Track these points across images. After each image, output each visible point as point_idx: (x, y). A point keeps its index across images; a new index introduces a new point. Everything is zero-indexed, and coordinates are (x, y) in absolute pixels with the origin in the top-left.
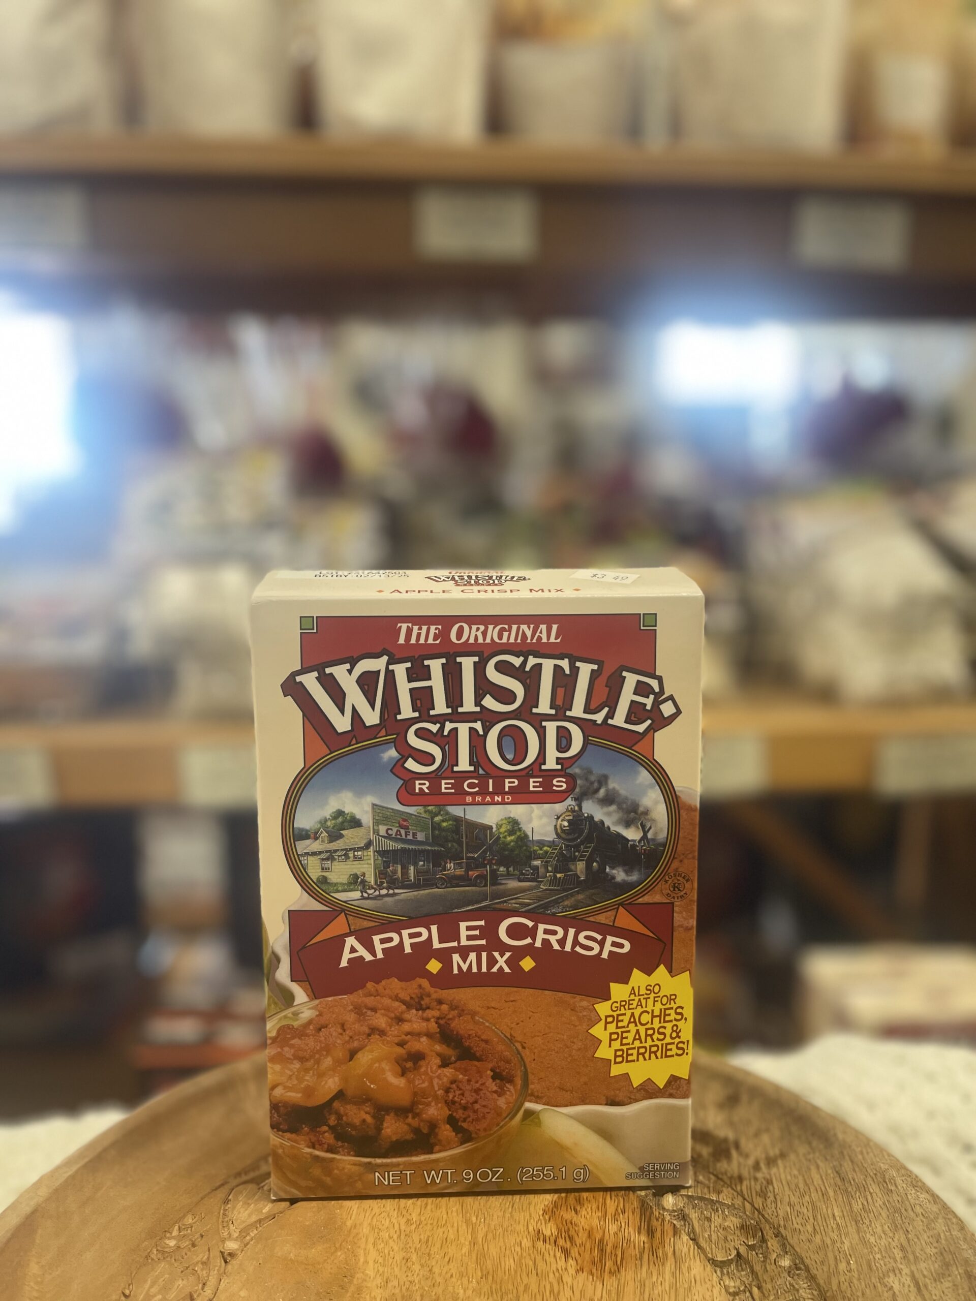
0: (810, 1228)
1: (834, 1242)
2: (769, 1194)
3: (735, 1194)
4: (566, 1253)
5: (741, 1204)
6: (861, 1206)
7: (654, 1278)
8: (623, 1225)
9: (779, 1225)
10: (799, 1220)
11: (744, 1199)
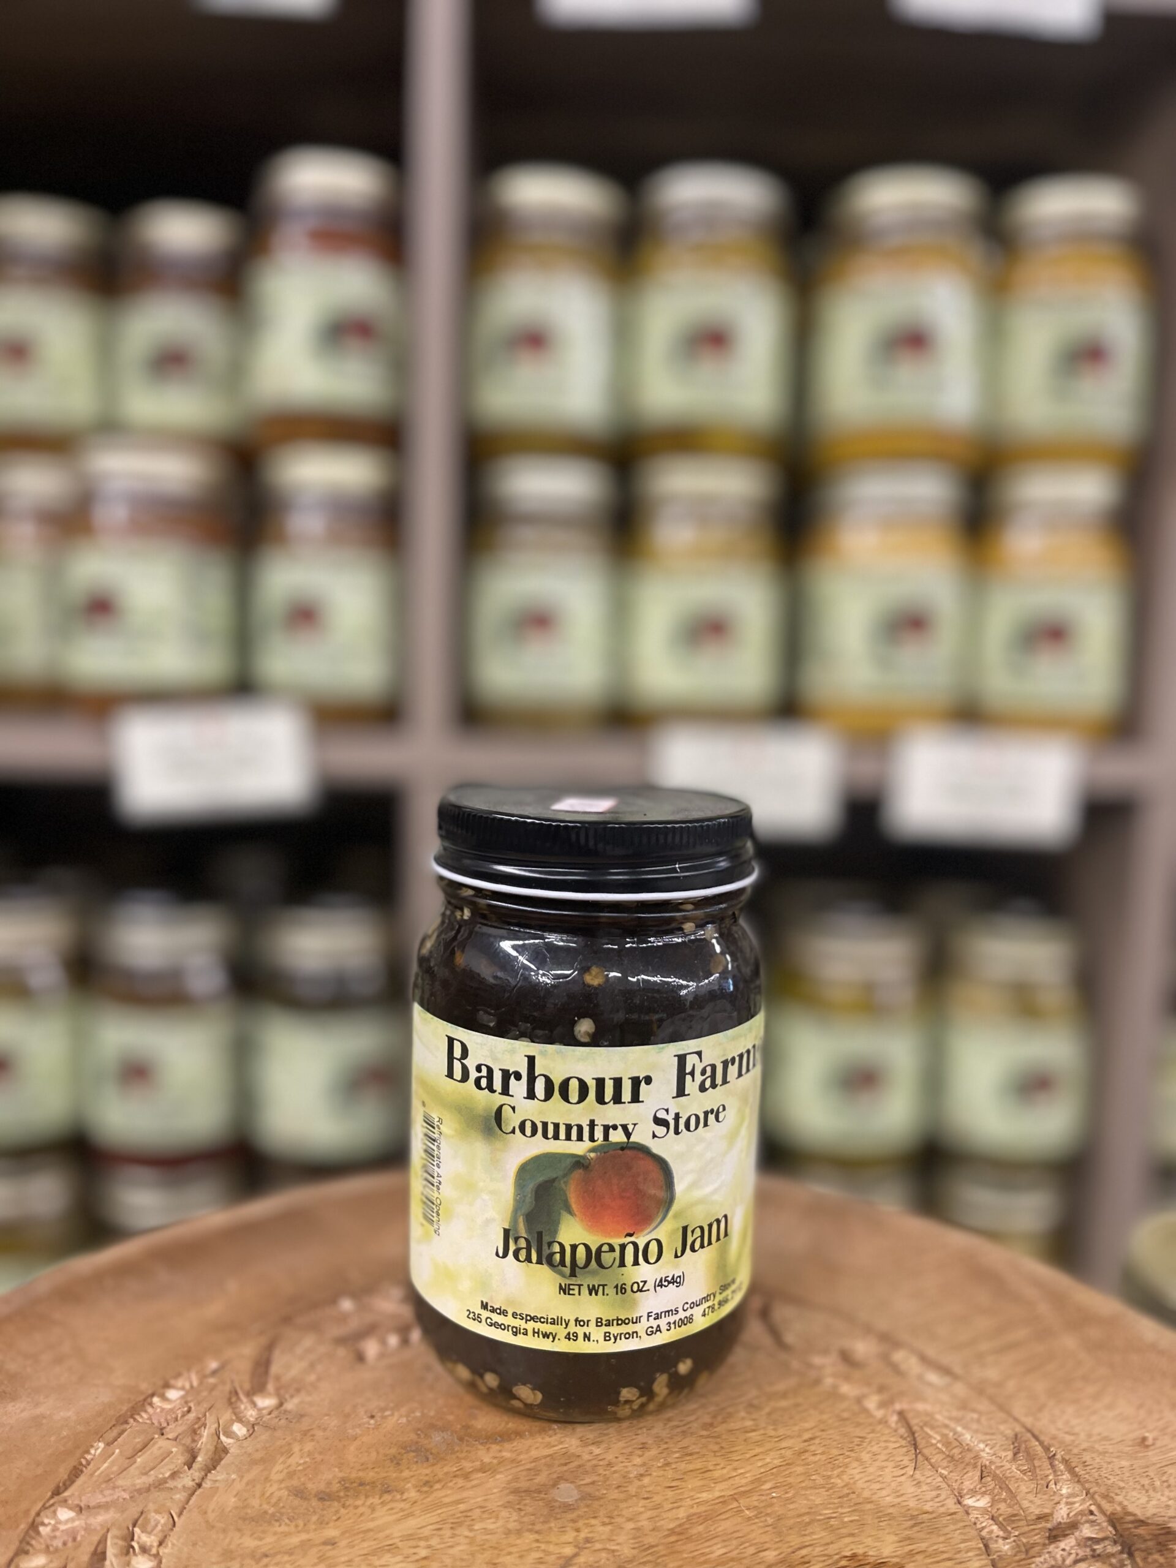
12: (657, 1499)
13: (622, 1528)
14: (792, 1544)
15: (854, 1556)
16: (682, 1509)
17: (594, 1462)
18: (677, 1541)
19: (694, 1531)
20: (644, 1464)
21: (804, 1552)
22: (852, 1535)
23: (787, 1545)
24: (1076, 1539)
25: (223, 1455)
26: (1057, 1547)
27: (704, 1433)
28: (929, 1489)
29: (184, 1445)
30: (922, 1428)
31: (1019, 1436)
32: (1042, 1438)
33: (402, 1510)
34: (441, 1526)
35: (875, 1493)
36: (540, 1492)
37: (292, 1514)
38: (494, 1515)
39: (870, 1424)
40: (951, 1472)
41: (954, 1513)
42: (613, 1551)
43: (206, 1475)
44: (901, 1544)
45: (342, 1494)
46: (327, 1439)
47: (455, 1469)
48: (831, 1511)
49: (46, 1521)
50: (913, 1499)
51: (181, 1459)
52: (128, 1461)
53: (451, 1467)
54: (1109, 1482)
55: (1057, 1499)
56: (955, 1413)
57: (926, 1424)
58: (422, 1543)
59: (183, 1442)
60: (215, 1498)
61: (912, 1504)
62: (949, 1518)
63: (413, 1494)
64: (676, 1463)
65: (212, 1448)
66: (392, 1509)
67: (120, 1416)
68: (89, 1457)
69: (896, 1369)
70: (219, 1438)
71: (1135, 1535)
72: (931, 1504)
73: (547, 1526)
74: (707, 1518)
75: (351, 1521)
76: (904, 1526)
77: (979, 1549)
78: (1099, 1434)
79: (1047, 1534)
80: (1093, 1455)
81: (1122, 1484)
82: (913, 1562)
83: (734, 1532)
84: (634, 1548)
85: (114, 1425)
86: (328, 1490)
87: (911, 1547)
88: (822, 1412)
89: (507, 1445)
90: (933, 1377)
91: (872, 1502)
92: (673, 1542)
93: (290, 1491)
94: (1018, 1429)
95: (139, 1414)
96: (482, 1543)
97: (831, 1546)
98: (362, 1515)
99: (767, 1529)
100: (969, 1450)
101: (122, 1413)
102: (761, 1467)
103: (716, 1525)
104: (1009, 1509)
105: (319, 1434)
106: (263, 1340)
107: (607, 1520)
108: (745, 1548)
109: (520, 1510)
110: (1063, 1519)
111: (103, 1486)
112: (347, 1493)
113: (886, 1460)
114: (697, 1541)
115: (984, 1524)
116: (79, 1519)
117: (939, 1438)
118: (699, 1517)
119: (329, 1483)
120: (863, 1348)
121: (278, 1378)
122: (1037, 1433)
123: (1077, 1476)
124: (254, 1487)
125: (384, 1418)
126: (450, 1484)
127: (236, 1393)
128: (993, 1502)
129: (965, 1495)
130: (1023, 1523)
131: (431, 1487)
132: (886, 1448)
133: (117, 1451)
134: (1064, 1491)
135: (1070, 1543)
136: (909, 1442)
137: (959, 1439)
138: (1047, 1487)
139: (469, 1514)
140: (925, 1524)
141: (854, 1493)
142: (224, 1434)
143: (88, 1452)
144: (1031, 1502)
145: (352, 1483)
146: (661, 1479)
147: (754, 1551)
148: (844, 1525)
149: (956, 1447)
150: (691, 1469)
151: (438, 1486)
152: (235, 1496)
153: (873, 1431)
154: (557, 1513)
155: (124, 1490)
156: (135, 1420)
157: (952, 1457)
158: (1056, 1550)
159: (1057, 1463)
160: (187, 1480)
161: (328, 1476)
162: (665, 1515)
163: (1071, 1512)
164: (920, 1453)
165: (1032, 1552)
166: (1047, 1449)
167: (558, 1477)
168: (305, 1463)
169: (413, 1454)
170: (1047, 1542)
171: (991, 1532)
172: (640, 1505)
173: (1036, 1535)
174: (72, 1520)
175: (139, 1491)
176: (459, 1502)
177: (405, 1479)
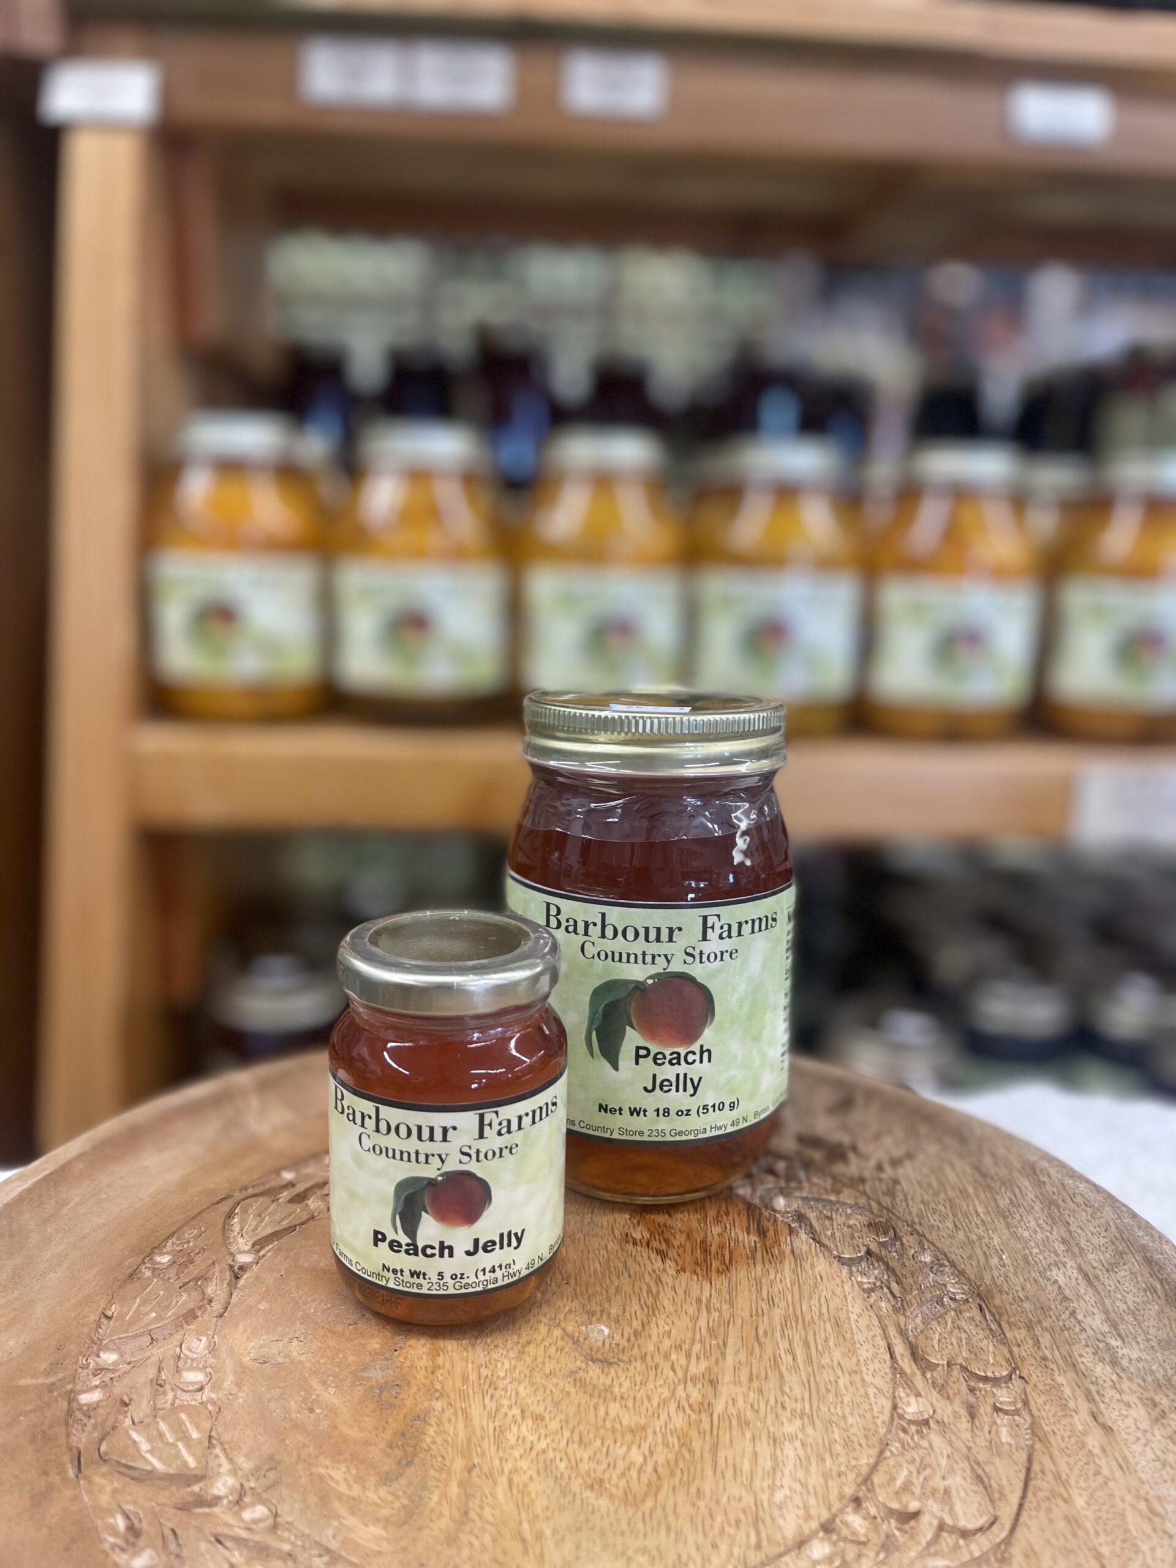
0: (951, 1226)
1: (980, 1238)
2: (898, 1193)
3: (858, 1194)
4: (663, 1255)
5: (866, 1203)
6: (1007, 1201)
7: (772, 1276)
8: (728, 1226)
9: (914, 1223)
10: (936, 1217)
11: (869, 1198)
33: (455, 1414)
34: (489, 1395)
37: (418, 1487)
45: (409, 1450)
46: (320, 1446)
47: (424, 1371)
53: (418, 1372)
58: (504, 1410)
63: (438, 1405)
66: (450, 1421)
86: (398, 1458)
93: (383, 1484)
98: (445, 1441)
105: (308, 1451)
112: (410, 1446)
119: (388, 1456)
124: (361, 1510)
125: (319, 1401)
126: (441, 1378)
131: (437, 1390)
139: (483, 1375)
145: (398, 1440)
151: (438, 1386)
161: (377, 1455)
168: (348, 1467)
169: (385, 1394)
176: (465, 1379)
177: (416, 1404)
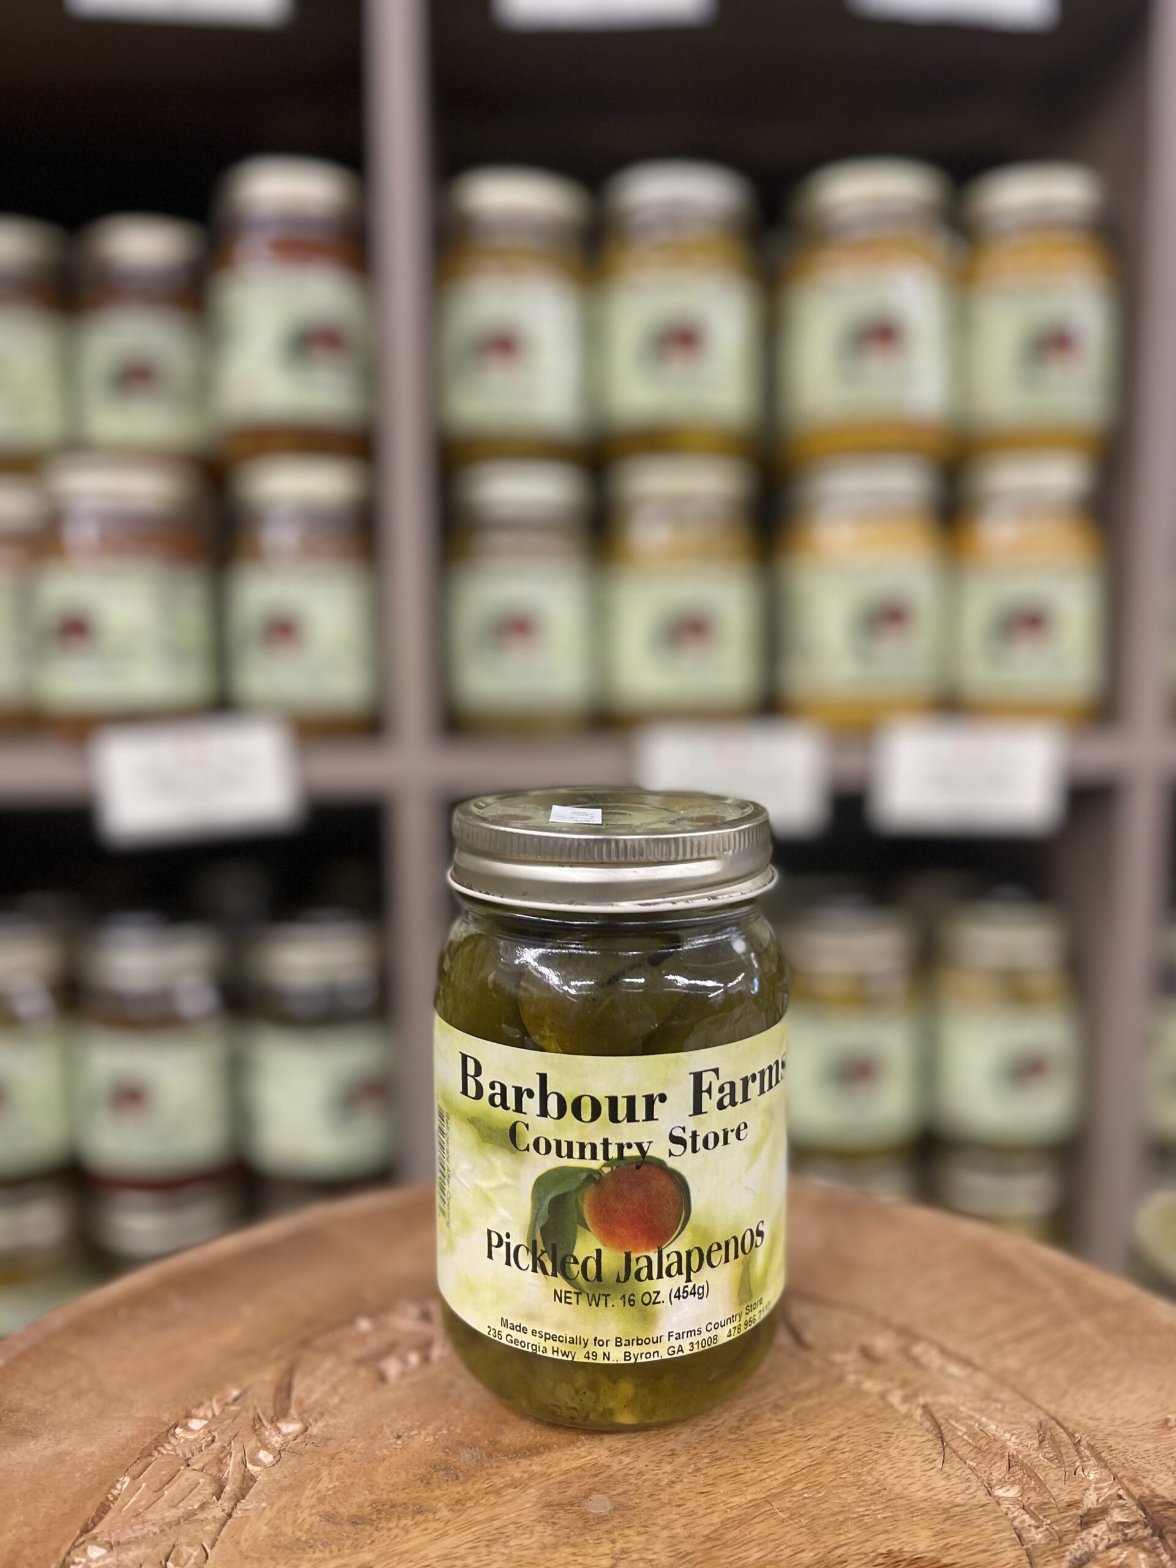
12: (691, 1505)
13: (657, 1537)
14: (827, 1544)
15: (889, 1553)
16: (715, 1514)
17: (625, 1471)
18: (713, 1547)
19: (729, 1536)
20: (675, 1471)
21: (839, 1552)
22: (887, 1531)
23: (823, 1545)
24: (1108, 1524)
25: (251, 1483)
26: (1090, 1534)
27: (733, 1437)
28: (959, 1481)
29: (211, 1475)
30: (947, 1420)
31: (1044, 1423)
32: (1066, 1425)
33: (436, 1530)
34: (476, 1544)
35: (906, 1489)
36: (573, 1505)
37: (325, 1540)
38: (528, 1530)
39: (897, 1419)
40: (980, 1463)
41: (985, 1505)
42: (651, 1561)
43: (236, 1505)
44: (937, 1538)
45: (374, 1517)
46: (355, 1461)
47: (486, 1486)
48: (864, 1509)
49: (77, 1560)
50: (944, 1492)
51: (209, 1490)
52: (155, 1494)
53: (482, 1483)
54: (1136, 1466)
55: (1085, 1484)
56: (978, 1404)
57: (950, 1416)
59: (210, 1472)
60: (248, 1526)
61: (943, 1497)
62: (980, 1509)
63: (445, 1513)
64: (707, 1468)
65: (239, 1477)
66: (426, 1529)
67: (144, 1449)
68: (115, 1492)
69: (916, 1362)
70: (246, 1467)
71: (1166, 1518)
72: (962, 1496)
73: (581, 1539)
74: (741, 1522)
75: (386, 1543)
76: (939, 1520)
77: (1013, 1539)
78: (1123, 1418)
79: (1079, 1521)
80: (1119, 1439)
81: (1148, 1467)
82: (949, 1555)
83: (770, 1534)
84: (670, 1557)
85: (138, 1459)
86: (360, 1514)
87: (945, 1541)
88: (848, 1409)
89: (536, 1459)
90: (954, 1369)
91: (901, 1498)
92: (708, 1549)
93: (321, 1516)
94: (1042, 1416)
95: (162, 1446)
96: (519, 1559)
97: (867, 1544)
98: (395, 1537)
99: (802, 1530)
100: (995, 1440)
101: (146, 1445)
102: (790, 1467)
103: (750, 1529)
104: (1040, 1498)
105: (347, 1457)
106: (284, 1365)
107: (642, 1530)
108: (781, 1550)
109: (554, 1523)
110: (1093, 1505)
111: (133, 1521)
112: (379, 1516)
113: (914, 1455)
114: (734, 1545)
115: (1015, 1514)
116: (110, 1556)
117: (964, 1430)
118: (733, 1522)
119: (360, 1506)
120: (882, 1343)
121: (301, 1403)
122: (1060, 1419)
123: (1104, 1461)
124: (285, 1513)
125: (411, 1437)
126: (483, 1501)
127: (261, 1420)
128: (1023, 1492)
129: (995, 1486)
130: (1055, 1511)
131: (464, 1505)
132: (913, 1442)
133: (144, 1484)
134: (1092, 1477)
135: (1101, 1528)
136: (935, 1435)
137: (985, 1430)
138: (1075, 1474)
139: (503, 1530)
140: (956, 1518)
141: (885, 1489)
142: (250, 1462)
143: (113, 1487)
144: (1060, 1489)
145: (383, 1505)
146: (693, 1485)
147: (792, 1553)
148: (879, 1522)
149: (982, 1438)
150: (721, 1474)
151: (468, 1504)
152: (267, 1524)
153: (899, 1426)
154: (591, 1526)
155: (153, 1524)
156: (159, 1452)
157: (980, 1448)
158: (1089, 1536)
159: (1083, 1449)
160: (217, 1511)
161: (358, 1499)
162: (699, 1521)
163: (1100, 1497)
164: (947, 1445)
165: (1066, 1539)
166: (1071, 1435)
167: (592, 1490)
168: (335, 1487)
169: (441, 1473)
170: (1079, 1528)
171: (1023, 1522)
172: (674, 1512)
173: (1069, 1521)
174: (103, 1557)
175: (170, 1525)
176: (492, 1519)
177: (436, 1499)
